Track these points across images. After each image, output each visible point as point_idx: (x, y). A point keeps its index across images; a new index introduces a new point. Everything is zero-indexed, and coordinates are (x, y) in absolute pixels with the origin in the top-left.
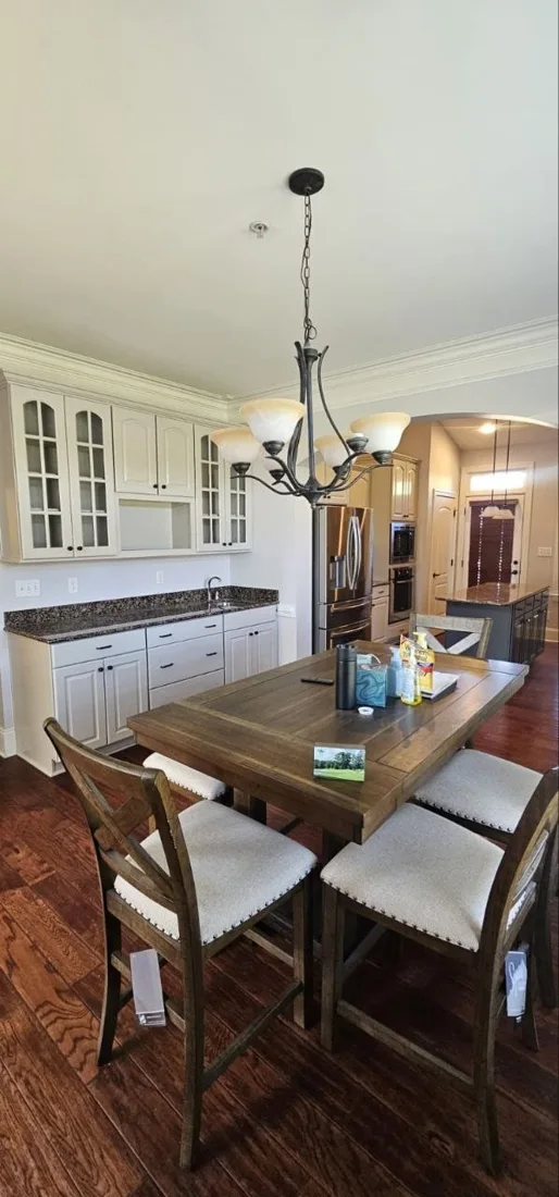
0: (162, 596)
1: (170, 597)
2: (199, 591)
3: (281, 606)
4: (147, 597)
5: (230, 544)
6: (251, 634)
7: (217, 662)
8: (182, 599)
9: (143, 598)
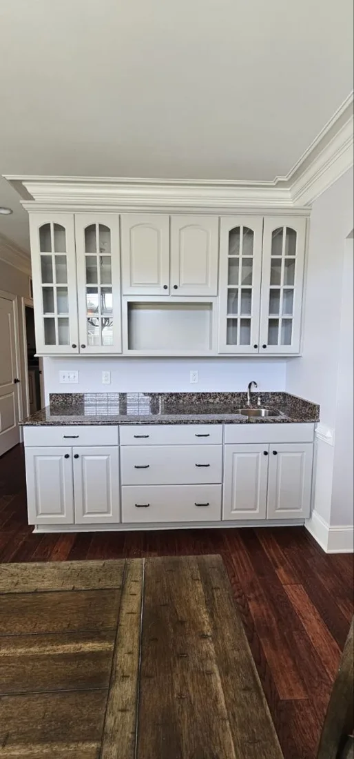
0: (193, 394)
1: (202, 396)
2: (239, 394)
3: (320, 427)
4: (176, 394)
5: (264, 347)
6: (266, 453)
7: (213, 475)
8: (217, 400)
9: (172, 395)
